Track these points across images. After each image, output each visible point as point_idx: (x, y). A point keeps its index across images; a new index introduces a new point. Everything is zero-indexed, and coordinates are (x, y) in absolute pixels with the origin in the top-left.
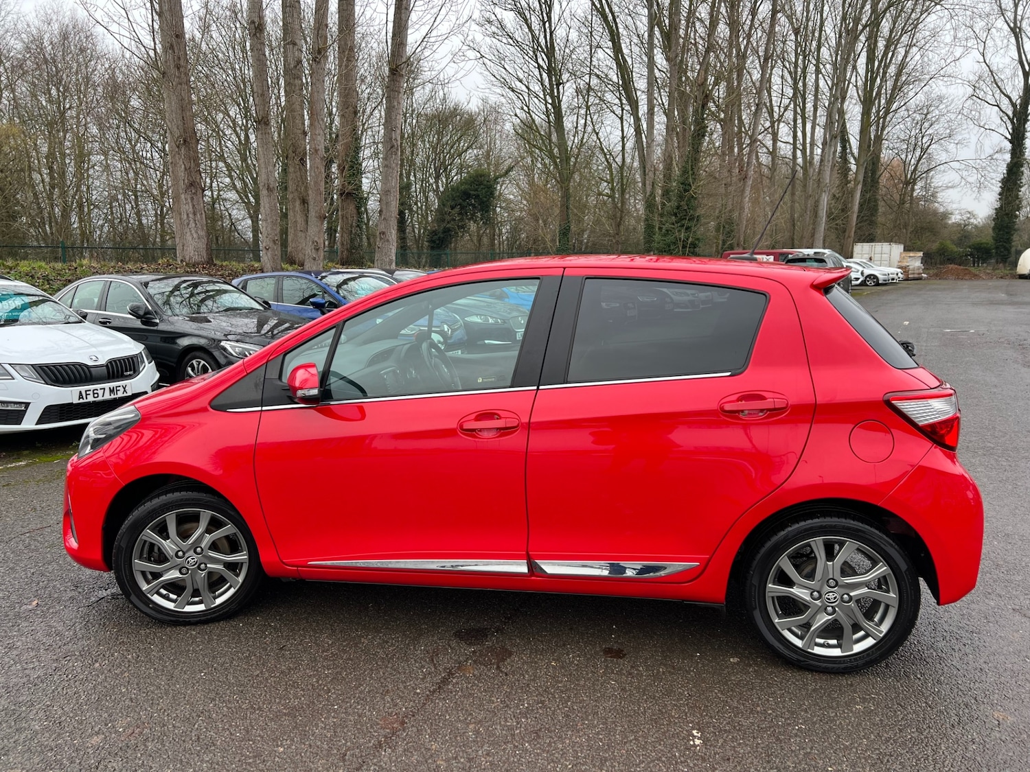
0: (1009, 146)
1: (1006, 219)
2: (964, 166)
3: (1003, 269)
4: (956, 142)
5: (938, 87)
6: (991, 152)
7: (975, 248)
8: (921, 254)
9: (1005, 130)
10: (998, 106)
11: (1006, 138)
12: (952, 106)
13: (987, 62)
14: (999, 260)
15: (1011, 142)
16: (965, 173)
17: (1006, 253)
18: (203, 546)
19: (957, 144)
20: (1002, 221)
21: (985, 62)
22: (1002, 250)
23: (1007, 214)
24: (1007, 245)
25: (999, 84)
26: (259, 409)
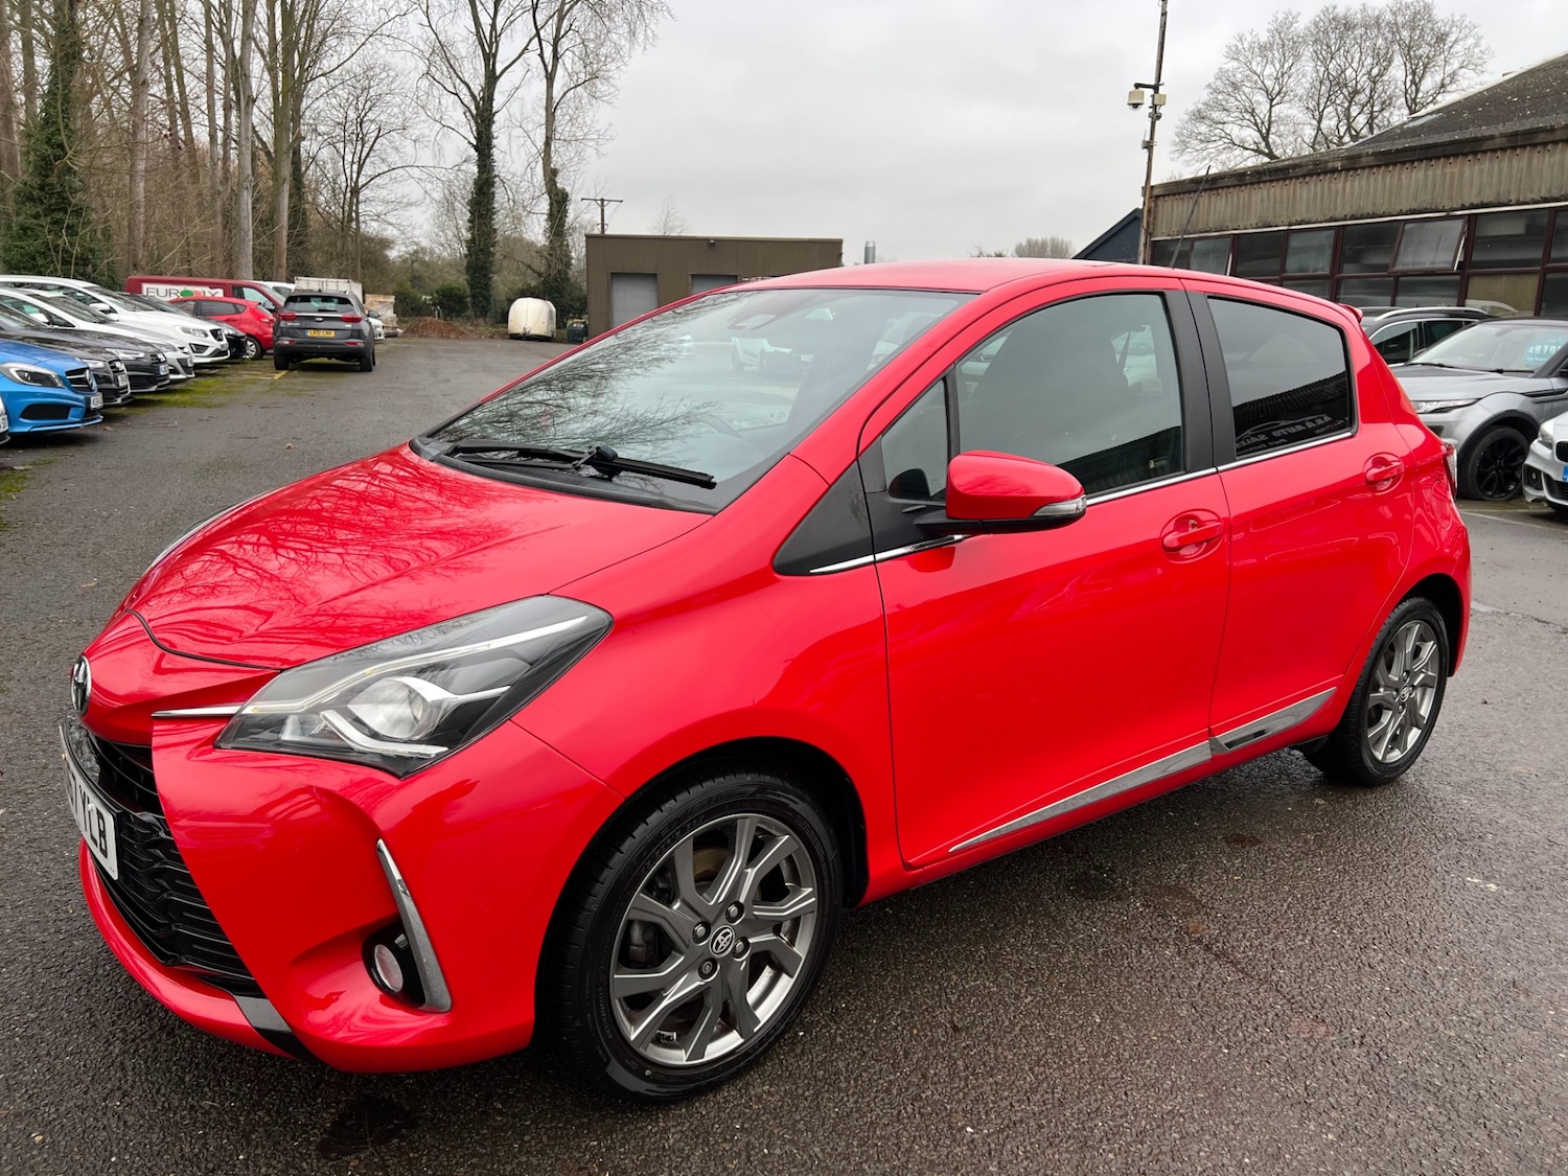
0: (474, 153)
1: (482, 256)
2: (426, 176)
3: (484, 326)
4: (413, 138)
5: (378, 51)
6: (459, 160)
7: (444, 295)
8: (392, 299)
9: (468, 132)
10: (457, 94)
11: (470, 143)
12: (396, 84)
13: (434, 27)
14: (478, 313)
15: (476, 148)
16: (429, 186)
17: (485, 303)
18: (742, 900)
19: (415, 141)
20: (477, 259)
21: (430, 26)
22: (481, 299)
23: (481, 250)
24: (486, 293)
25: (452, 62)
26: (870, 558)
